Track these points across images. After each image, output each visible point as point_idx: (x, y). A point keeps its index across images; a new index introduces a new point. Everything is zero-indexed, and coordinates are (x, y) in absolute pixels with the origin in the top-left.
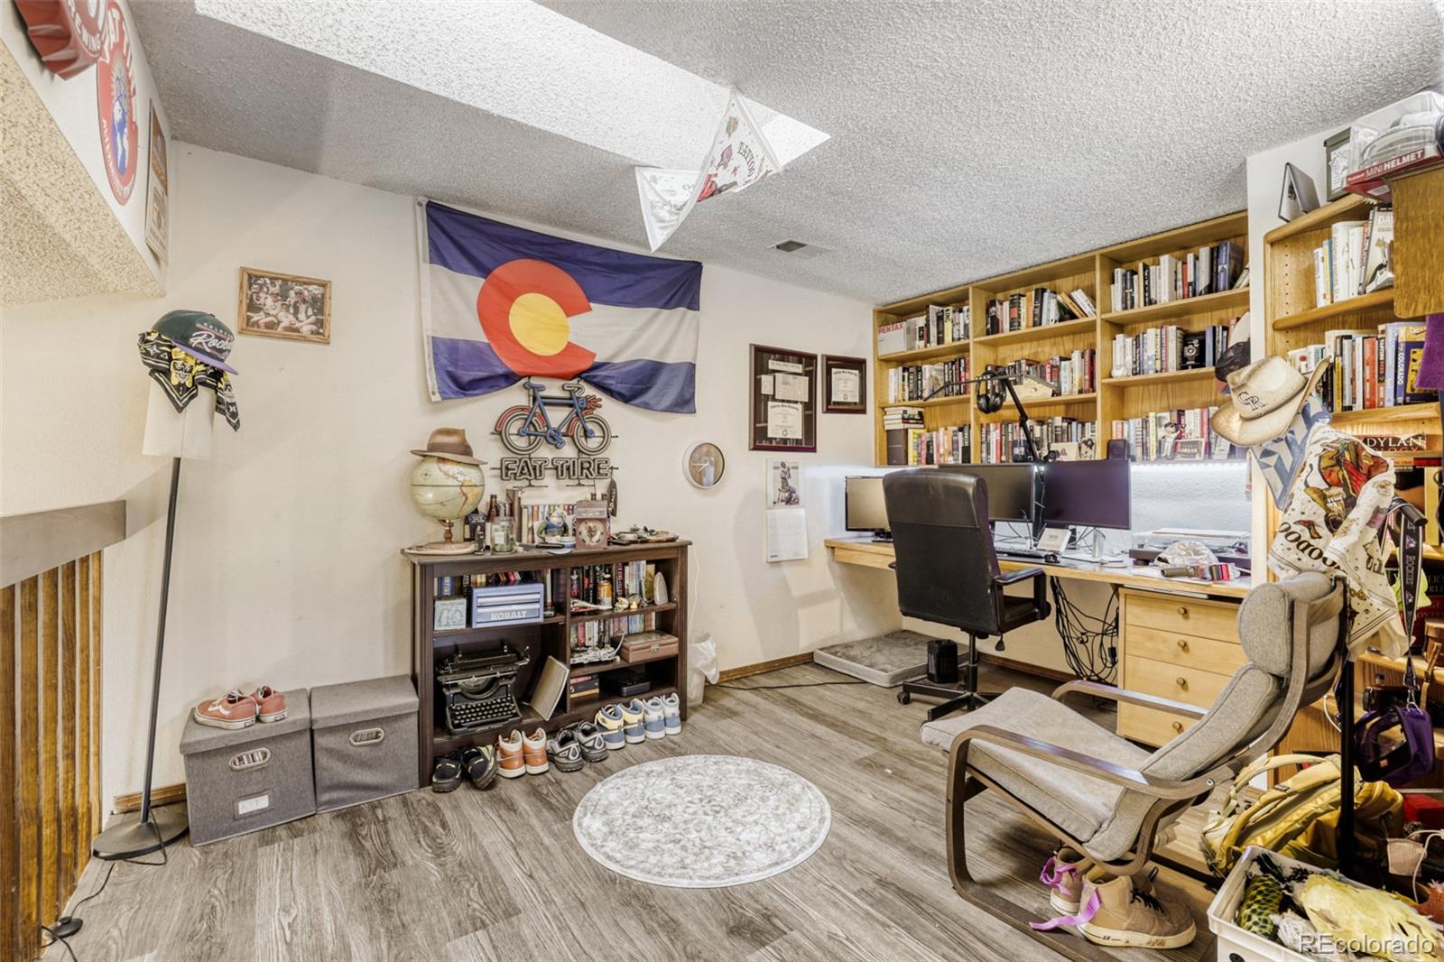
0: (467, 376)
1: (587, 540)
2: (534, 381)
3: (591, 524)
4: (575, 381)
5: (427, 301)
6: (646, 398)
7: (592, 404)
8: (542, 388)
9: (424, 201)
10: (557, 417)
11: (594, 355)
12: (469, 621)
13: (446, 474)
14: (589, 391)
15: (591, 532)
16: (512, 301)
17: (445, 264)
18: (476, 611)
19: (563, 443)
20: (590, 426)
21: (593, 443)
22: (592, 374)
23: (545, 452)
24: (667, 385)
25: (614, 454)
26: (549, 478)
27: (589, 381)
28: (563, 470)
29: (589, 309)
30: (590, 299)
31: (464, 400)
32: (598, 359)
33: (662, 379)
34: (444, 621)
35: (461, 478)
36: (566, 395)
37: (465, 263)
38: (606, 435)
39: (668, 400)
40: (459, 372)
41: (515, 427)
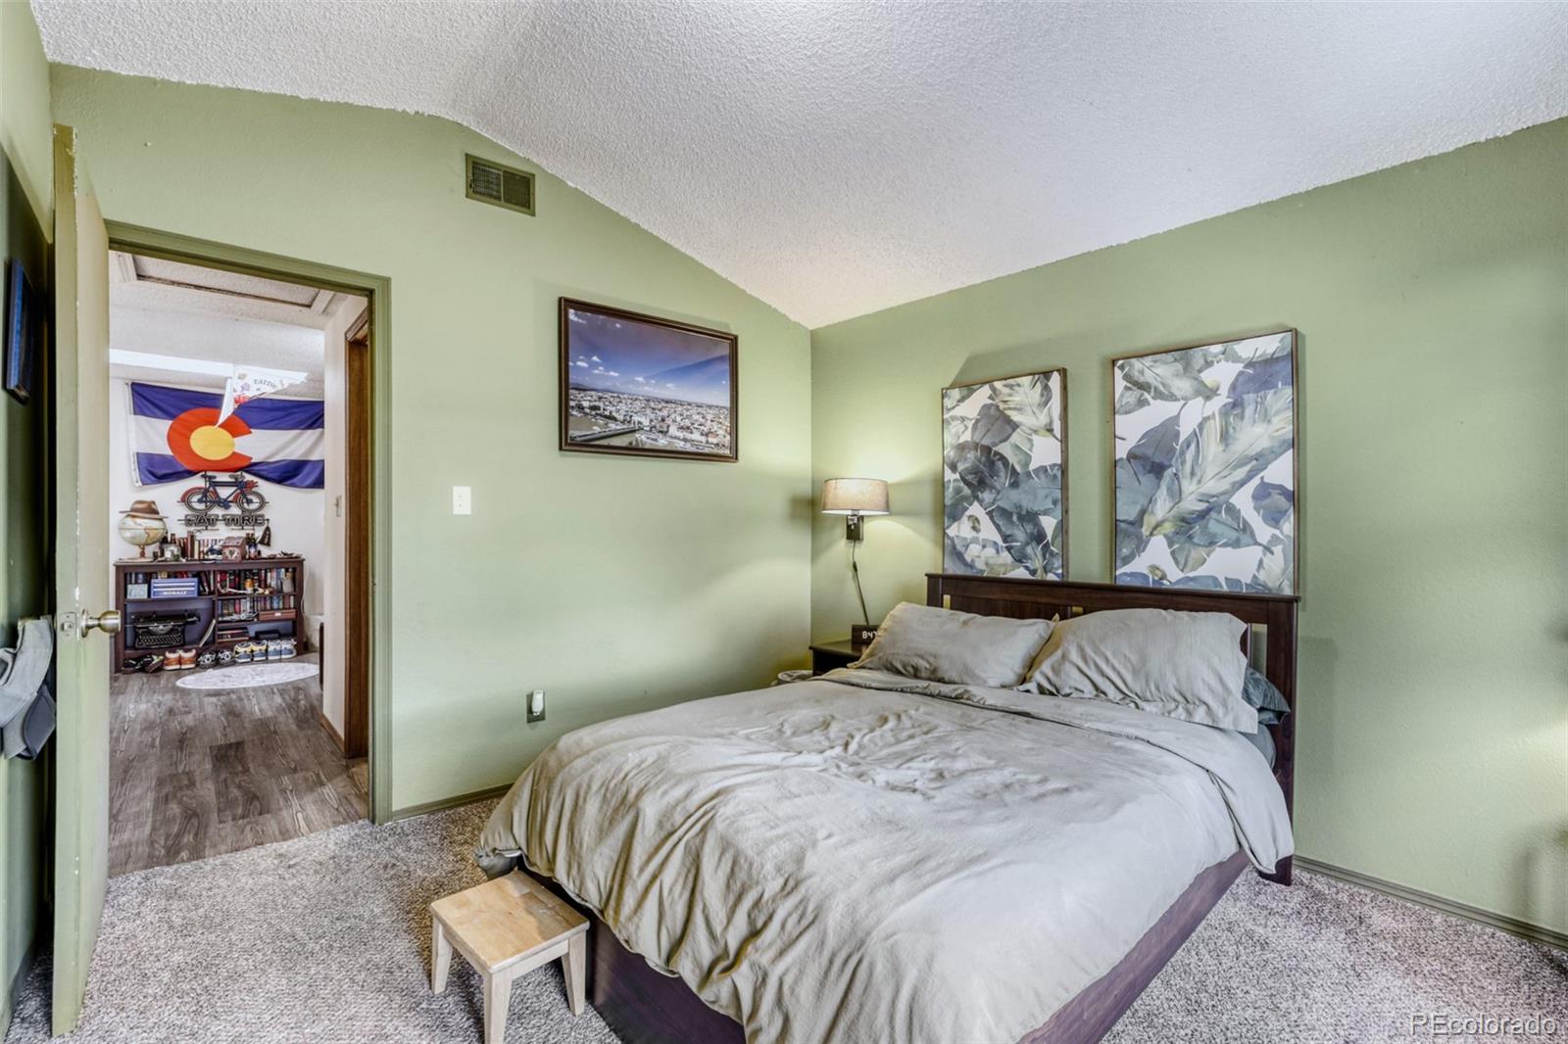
0: (161, 472)
1: (229, 557)
2: (209, 474)
3: (231, 549)
4: (239, 473)
5: (133, 435)
6: (295, 480)
7: (253, 485)
8: (215, 477)
9: (130, 383)
10: (224, 493)
11: (251, 459)
12: (149, 595)
13: (135, 523)
14: (248, 477)
15: (232, 553)
16: (192, 431)
17: (144, 414)
18: (153, 590)
19: (230, 506)
20: (249, 497)
21: (253, 507)
22: (251, 468)
23: (218, 511)
24: (309, 473)
25: (267, 513)
26: (221, 526)
27: (247, 472)
28: (230, 521)
29: (250, 432)
30: (250, 427)
31: (160, 485)
32: (253, 461)
33: (307, 469)
34: (133, 594)
35: (145, 525)
36: (233, 480)
37: (159, 413)
38: (263, 503)
39: (309, 481)
40: (156, 471)
41: (195, 498)
